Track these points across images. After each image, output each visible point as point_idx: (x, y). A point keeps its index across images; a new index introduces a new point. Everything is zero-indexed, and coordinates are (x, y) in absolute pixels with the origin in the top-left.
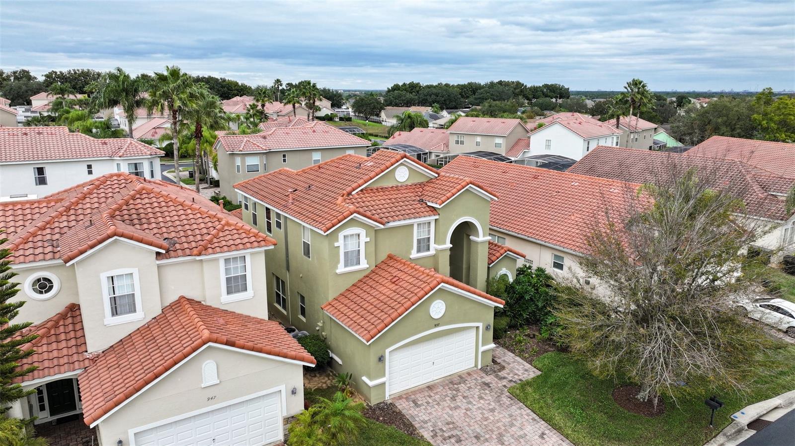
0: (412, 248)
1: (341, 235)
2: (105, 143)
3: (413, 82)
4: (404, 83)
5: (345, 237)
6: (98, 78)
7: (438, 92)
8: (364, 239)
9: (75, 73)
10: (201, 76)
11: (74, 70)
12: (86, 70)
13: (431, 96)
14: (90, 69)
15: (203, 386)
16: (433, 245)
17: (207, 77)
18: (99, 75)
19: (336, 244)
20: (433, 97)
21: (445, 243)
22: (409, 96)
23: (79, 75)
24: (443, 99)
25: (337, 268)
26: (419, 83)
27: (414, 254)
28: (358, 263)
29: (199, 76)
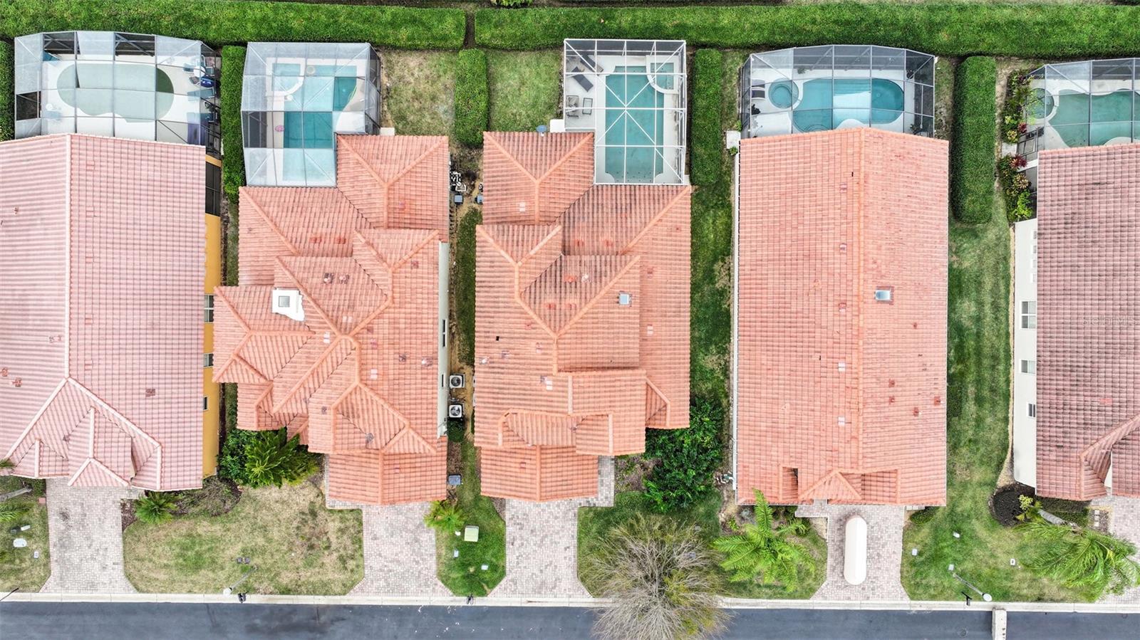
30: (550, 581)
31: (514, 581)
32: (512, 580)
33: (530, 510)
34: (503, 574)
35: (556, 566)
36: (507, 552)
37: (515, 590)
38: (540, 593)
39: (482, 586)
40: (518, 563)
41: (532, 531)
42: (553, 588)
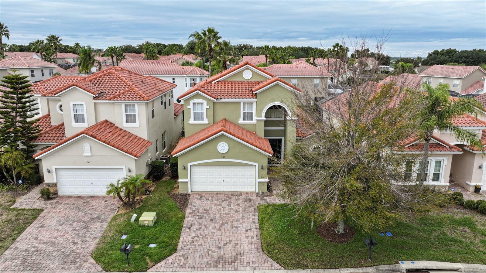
0: (240, 117)
1: (192, 102)
2: (183, 69)
3: (450, 49)
4: (443, 50)
5: (194, 104)
6: (251, 48)
7: (468, 55)
8: (205, 106)
9: (240, 46)
10: (304, 47)
11: (240, 44)
12: (245, 44)
13: (462, 58)
14: (248, 44)
15: (84, 155)
16: (255, 118)
17: (307, 47)
18: (251, 47)
19: (188, 107)
20: (464, 59)
21: (261, 116)
22: (443, 58)
23: (242, 47)
24: (473, 60)
25: (189, 121)
26: (456, 49)
27: (241, 121)
28: (202, 119)
29: (302, 47)
30: (229, 256)
31: (184, 256)
32: (183, 256)
33: (211, 207)
34: (174, 250)
35: (236, 244)
36: (182, 234)
37: (185, 264)
38: (216, 267)
39: (145, 260)
40: (193, 242)
41: (212, 220)
42: (232, 262)
